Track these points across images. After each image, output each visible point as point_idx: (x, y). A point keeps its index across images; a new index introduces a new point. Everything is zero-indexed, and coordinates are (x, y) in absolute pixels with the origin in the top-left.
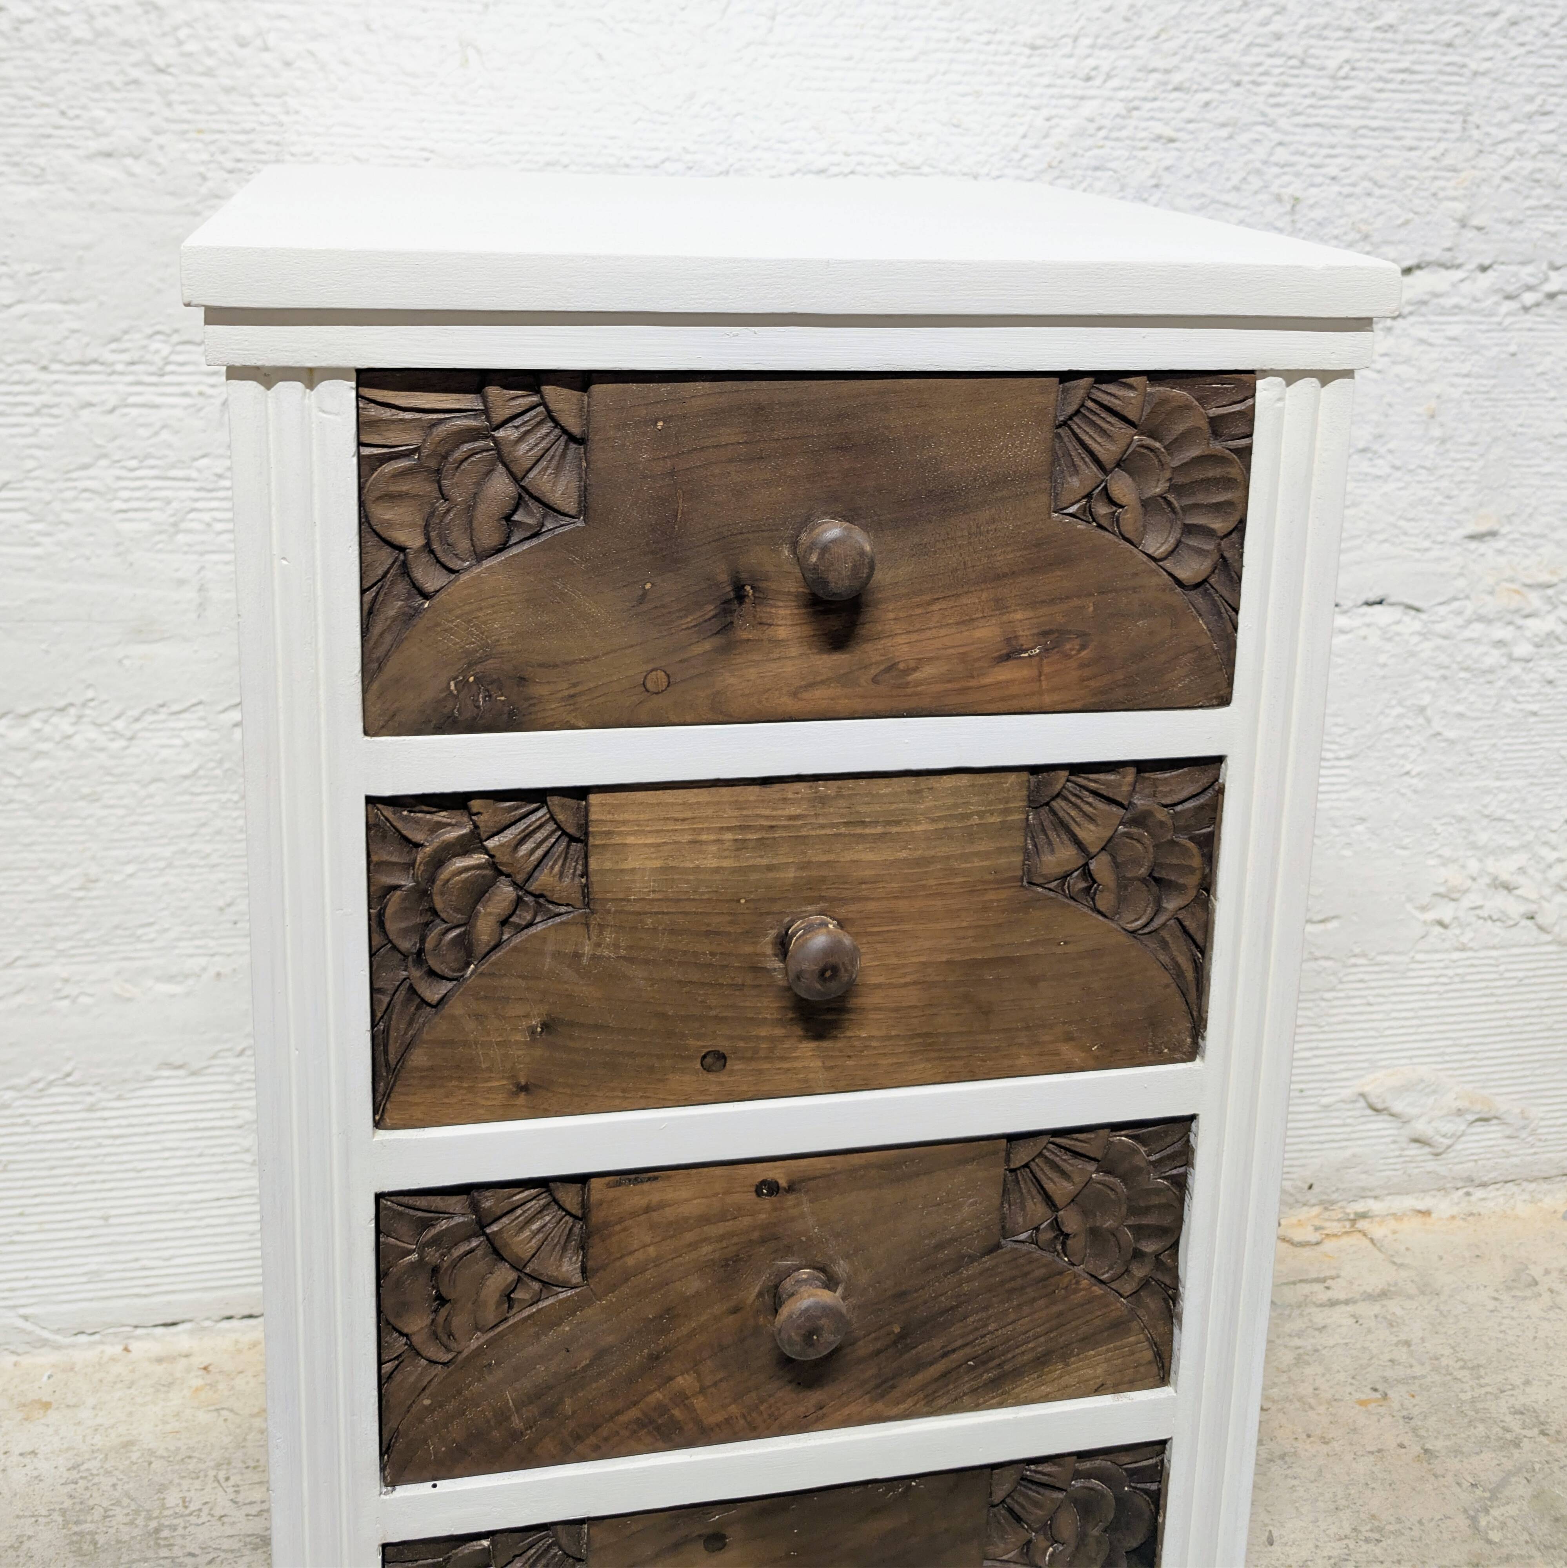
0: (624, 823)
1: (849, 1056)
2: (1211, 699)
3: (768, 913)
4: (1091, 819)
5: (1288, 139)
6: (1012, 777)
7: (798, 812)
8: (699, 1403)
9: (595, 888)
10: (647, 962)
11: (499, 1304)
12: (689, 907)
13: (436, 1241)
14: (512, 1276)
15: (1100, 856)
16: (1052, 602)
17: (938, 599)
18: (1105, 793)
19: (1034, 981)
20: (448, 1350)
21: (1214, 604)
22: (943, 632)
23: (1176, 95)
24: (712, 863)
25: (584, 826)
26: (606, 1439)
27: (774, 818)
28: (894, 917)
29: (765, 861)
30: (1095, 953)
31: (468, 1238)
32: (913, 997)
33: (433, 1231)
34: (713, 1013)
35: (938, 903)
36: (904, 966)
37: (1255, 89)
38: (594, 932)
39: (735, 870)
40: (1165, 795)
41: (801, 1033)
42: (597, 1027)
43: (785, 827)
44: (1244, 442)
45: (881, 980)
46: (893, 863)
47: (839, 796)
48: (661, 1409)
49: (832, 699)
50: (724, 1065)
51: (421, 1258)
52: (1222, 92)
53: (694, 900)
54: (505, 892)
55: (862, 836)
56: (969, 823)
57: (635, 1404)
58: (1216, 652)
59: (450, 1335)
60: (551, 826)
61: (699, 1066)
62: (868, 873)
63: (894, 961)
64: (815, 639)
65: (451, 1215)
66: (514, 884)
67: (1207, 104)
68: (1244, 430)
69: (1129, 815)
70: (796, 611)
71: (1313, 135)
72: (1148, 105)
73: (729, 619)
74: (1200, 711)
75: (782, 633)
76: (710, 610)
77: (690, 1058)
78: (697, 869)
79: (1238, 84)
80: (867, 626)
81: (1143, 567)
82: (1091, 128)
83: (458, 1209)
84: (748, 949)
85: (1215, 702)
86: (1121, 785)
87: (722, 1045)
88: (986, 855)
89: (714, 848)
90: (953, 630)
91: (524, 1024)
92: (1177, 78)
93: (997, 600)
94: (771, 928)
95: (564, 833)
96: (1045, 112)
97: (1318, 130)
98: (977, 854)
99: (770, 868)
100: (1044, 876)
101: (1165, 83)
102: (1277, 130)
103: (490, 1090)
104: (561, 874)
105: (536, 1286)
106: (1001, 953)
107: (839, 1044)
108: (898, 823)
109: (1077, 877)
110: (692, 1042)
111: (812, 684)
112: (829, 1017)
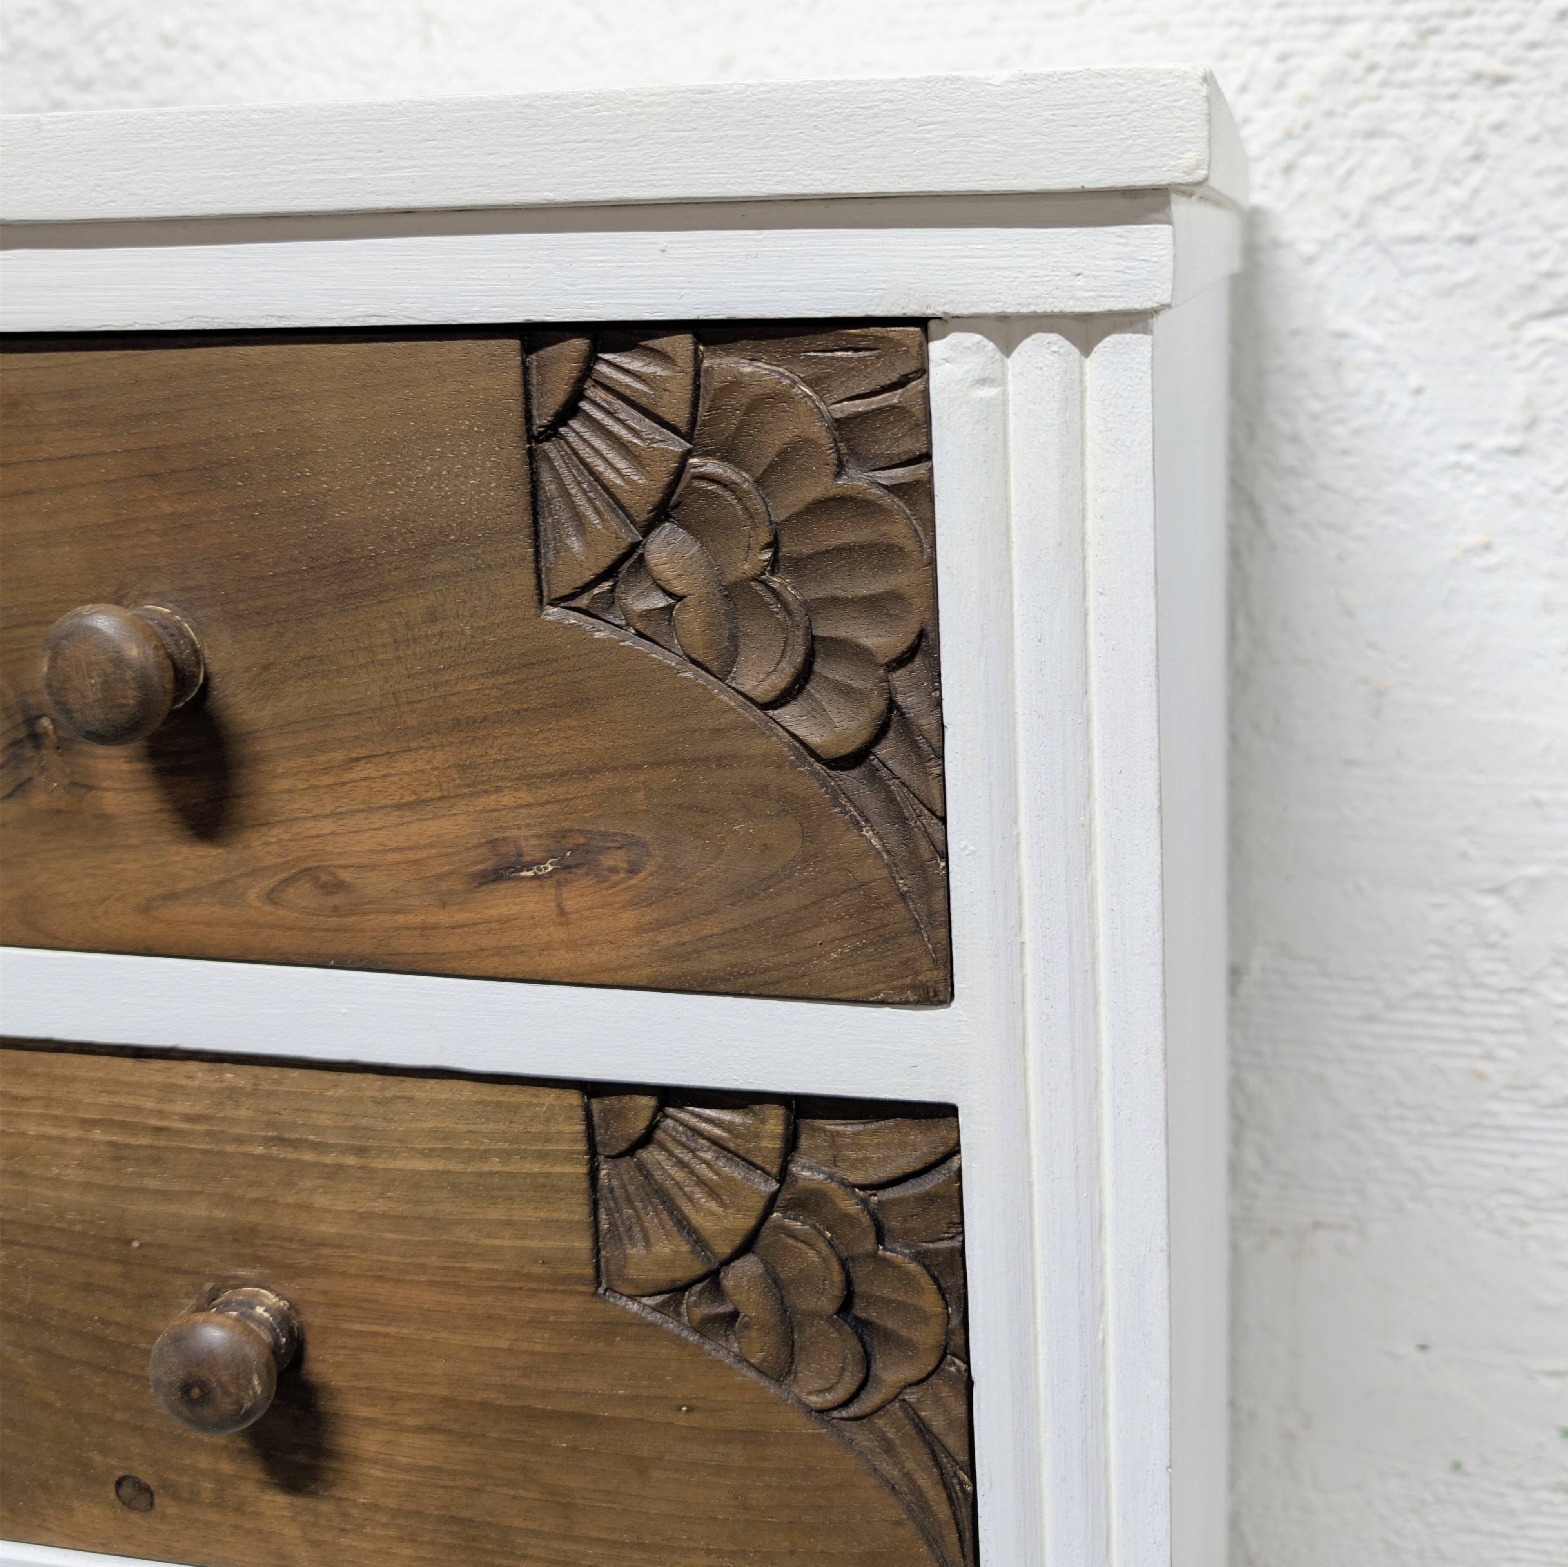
1: (343, 1530)
2: (902, 989)
3: (177, 1270)
4: (712, 1192)
6: (550, 1097)
7: (198, 1109)
12: (57, 1241)
15: (737, 1263)
16: (561, 777)
17: (358, 759)
18: (731, 1145)
19: (641, 1467)
21: (891, 799)
22: (377, 820)
24: (78, 1175)
27: (161, 1114)
29: (157, 1185)
30: (752, 1436)
32: (435, 1452)
34: (120, 1416)
35: (451, 1300)
36: (412, 1397)
39: (113, 1192)
40: (854, 1165)
41: (261, 1476)
43: (179, 1133)
44: (917, 471)
46: (361, 1218)
49: (208, 924)
50: (152, 1504)
53: (60, 1230)
55: (307, 1166)
56: (486, 1168)
58: (903, 896)
61: (112, 1496)
62: (326, 1228)
64: (163, 816)
68: (913, 446)
69: (785, 1196)
70: (126, 767)
73: (25, 773)
74: (887, 1011)
75: (110, 803)
77: (97, 1480)
78: (55, 1182)
80: (245, 801)
81: (731, 717)
85: (910, 996)
86: (757, 1136)
87: (142, 1471)
90: (392, 819)
93: (463, 768)
94: (187, 1295)
98: (507, 1223)
99: (169, 1196)
100: (634, 1283)
107: (325, 1507)
109: (701, 1293)
110: (97, 1456)
111: (171, 897)
112: (301, 1458)
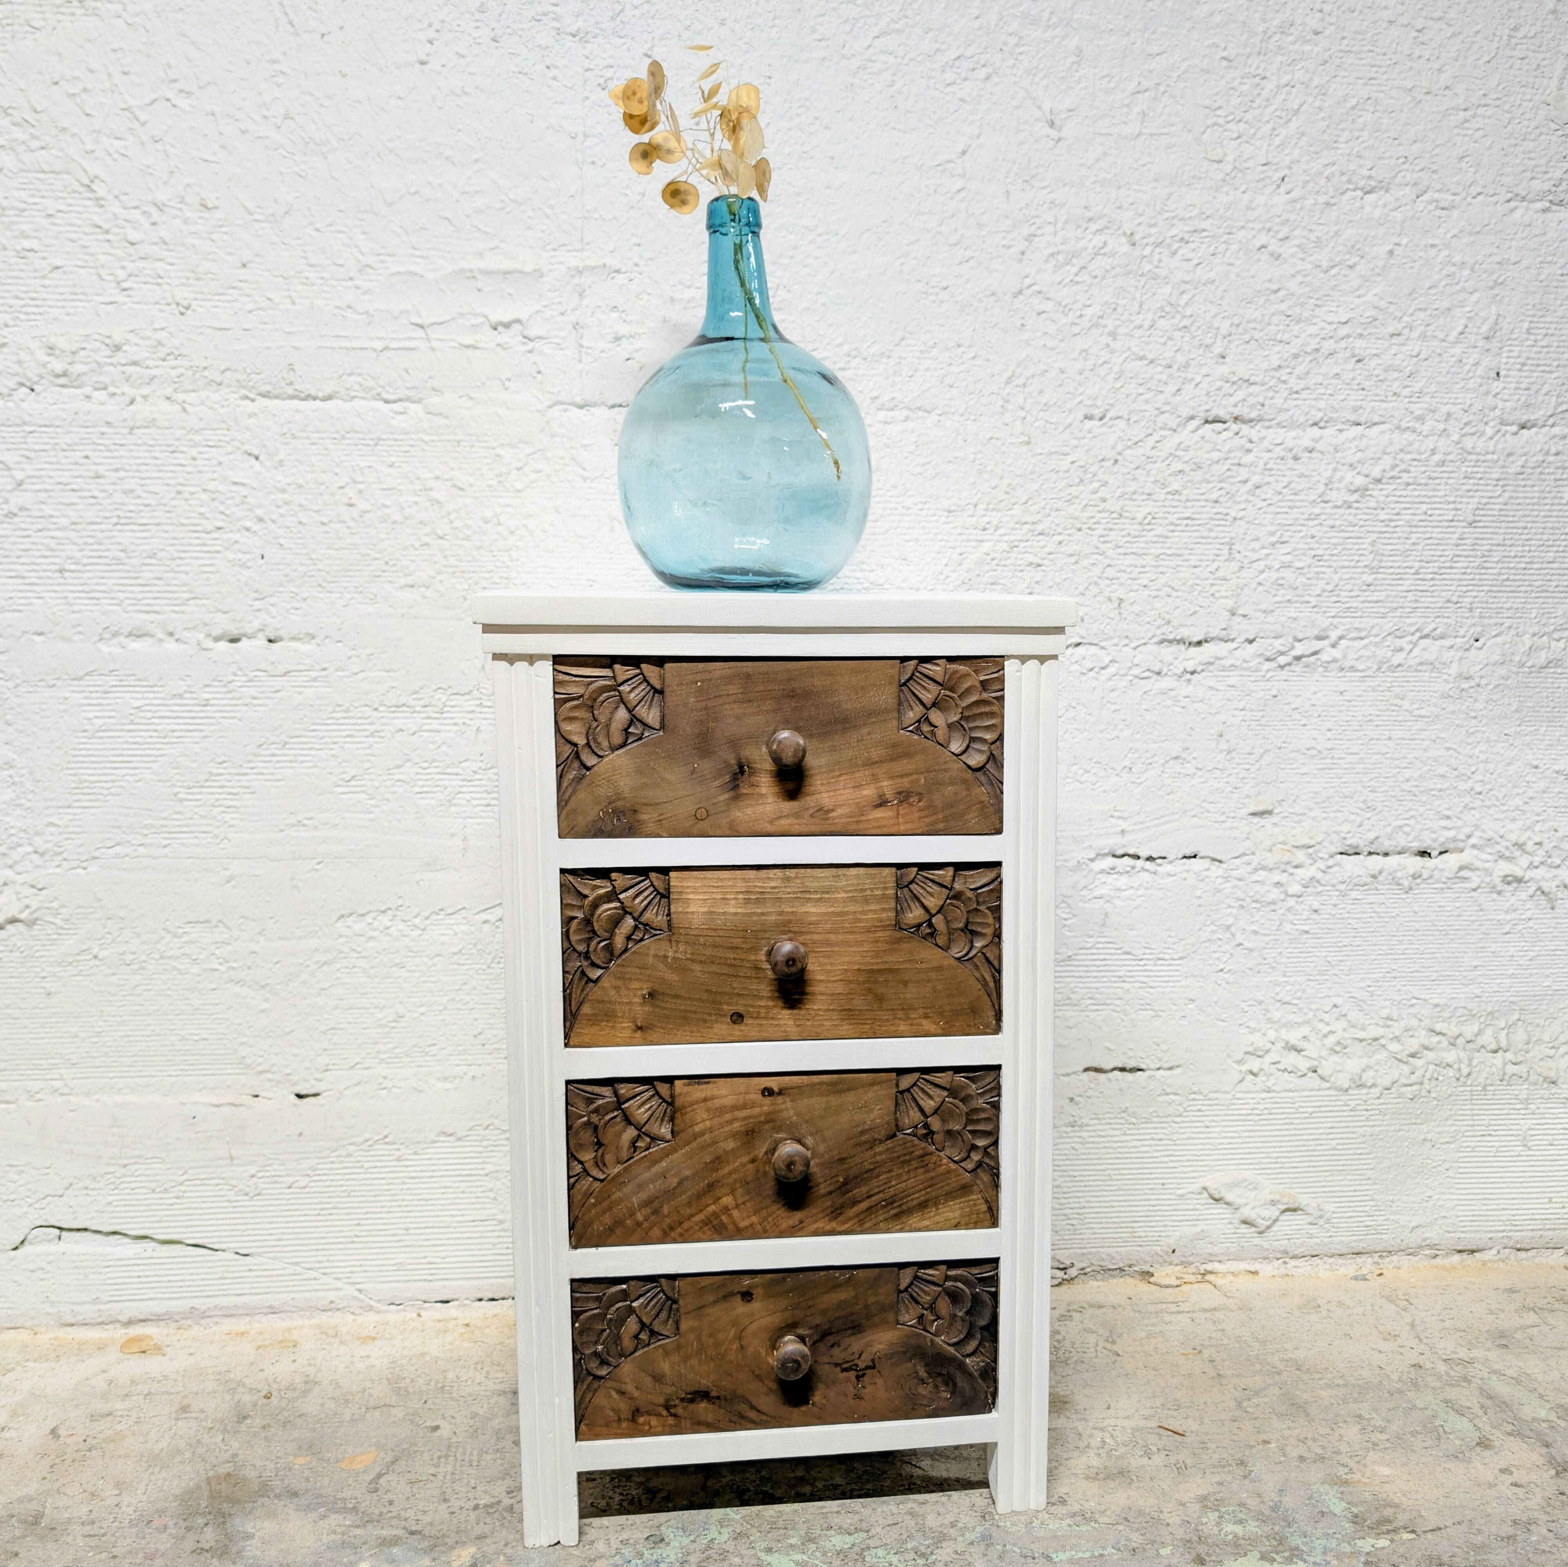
0: (688, 887)
1: (808, 1020)
2: (991, 830)
3: (762, 939)
4: (931, 895)
5: (1113, 563)
6: (887, 869)
7: (776, 885)
8: (735, 1213)
9: (674, 921)
10: (701, 962)
11: (629, 1149)
12: (721, 933)
13: (596, 1111)
14: (636, 1133)
15: (937, 916)
16: (901, 776)
17: (843, 774)
18: (938, 881)
19: (905, 983)
20: (604, 1173)
21: (989, 779)
22: (846, 791)
23: (1040, 537)
24: (733, 910)
25: (668, 890)
26: (687, 1231)
27: (764, 887)
28: (829, 944)
29: (759, 911)
30: (939, 969)
31: (613, 1111)
32: (840, 988)
33: (595, 1105)
34: (736, 992)
35: (851, 937)
36: (835, 971)
37: (1090, 532)
38: (674, 944)
39: (744, 915)
40: (972, 883)
41: (782, 1005)
42: (677, 996)
43: (769, 893)
44: (1000, 693)
45: (822, 978)
46: (825, 914)
47: (796, 877)
48: (715, 1214)
49: (791, 826)
50: (743, 1021)
51: (589, 1120)
52: (1069, 535)
53: (724, 929)
54: (629, 922)
55: (810, 899)
56: (866, 894)
57: (701, 1211)
58: (992, 805)
59: (605, 1164)
60: (651, 889)
61: (729, 1021)
62: (814, 919)
63: (829, 967)
64: (781, 794)
65: (604, 1097)
66: (633, 918)
67: (1060, 543)
68: (1000, 687)
69: (952, 894)
70: (771, 779)
71: (1130, 560)
72: (1023, 544)
73: (737, 783)
74: (984, 837)
75: (764, 790)
76: (727, 778)
77: (724, 1015)
78: (724, 913)
79: (1080, 530)
80: (806, 788)
81: (949, 758)
82: (988, 558)
83: (607, 1094)
84: (753, 957)
85: (993, 831)
86: (944, 876)
87: (741, 1009)
88: (875, 912)
89: (733, 902)
90: (852, 791)
91: (640, 993)
92: (1040, 527)
93: (873, 776)
94: (764, 947)
95: (659, 893)
96: (959, 550)
97: (1133, 556)
98: (870, 911)
99: (762, 914)
100: (907, 925)
101: (1033, 531)
102: (1106, 557)
103: (623, 1028)
104: (657, 914)
105: (648, 1140)
106: (886, 966)
107: (802, 1012)
108: (827, 893)
109: (925, 927)
110: (725, 1007)
111: (780, 817)
112: (797, 997)
